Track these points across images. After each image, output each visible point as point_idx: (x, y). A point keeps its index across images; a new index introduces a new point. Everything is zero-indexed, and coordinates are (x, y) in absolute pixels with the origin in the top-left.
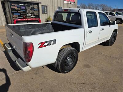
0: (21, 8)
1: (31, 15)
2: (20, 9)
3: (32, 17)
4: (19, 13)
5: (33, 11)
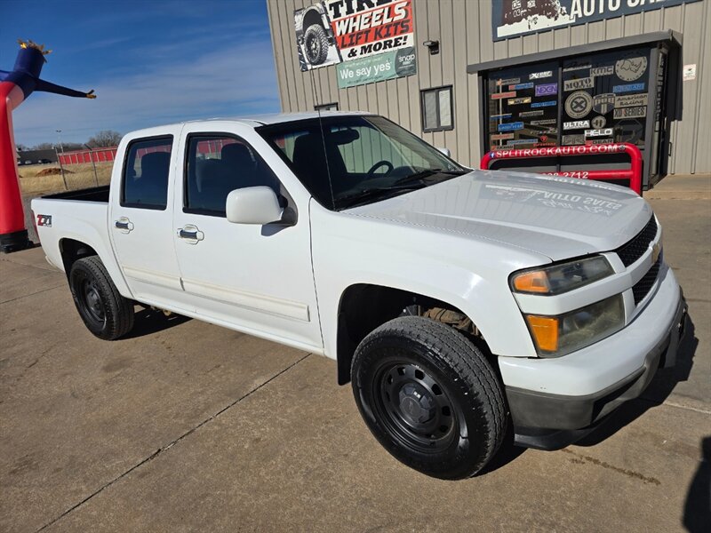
0: (537, 94)
1: (587, 123)
2: (527, 100)
3: (592, 133)
4: (521, 119)
5: (603, 102)
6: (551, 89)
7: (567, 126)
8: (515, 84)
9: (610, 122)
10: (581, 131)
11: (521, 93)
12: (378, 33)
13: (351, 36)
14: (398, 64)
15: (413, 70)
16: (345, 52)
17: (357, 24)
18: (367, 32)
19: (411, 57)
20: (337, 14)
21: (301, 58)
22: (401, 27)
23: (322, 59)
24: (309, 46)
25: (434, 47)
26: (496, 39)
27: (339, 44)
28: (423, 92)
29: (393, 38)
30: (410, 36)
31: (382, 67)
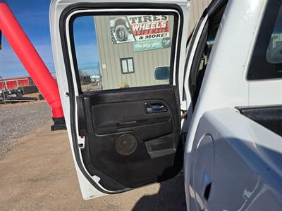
12: (154, 31)
13: (141, 31)
14: (163, 43)
16: (137, 37)
17: (144, 27)
18: (148, 30)
20: (134, 22)
21: (113, 38)
23: (125, 39)
24: (118, 33)
27: (135, 34)
29: (161, 34)
30: (168, 33)
31: (155, 44)
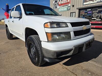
0: (88, 13)
1: (96, 18)
3: (97, 20)
4: (85, 17)
5: (99, 15)
6: (90, 12)
7: (93, 18)
8: (85, 11)
9: (100, 18)
10: (95, 19)
11: (85, 13)
12: (65, 4)
13: (61, 4)
14: (67, 8)
15: (70, 9)
16: (60, 7)
17: (62, 2)
18: (63, 4)
19: (70, 7)
20: (59, 1)
21: (54, 7)
22: (68, 3)
23: (57, 7)
24: (55, 6)
25: (73, 6)
26: (83, 5)
27: (59, 5)
28: (71, 13)
29: (67, 5)
30: (70, 4)
31: (65, 9)
